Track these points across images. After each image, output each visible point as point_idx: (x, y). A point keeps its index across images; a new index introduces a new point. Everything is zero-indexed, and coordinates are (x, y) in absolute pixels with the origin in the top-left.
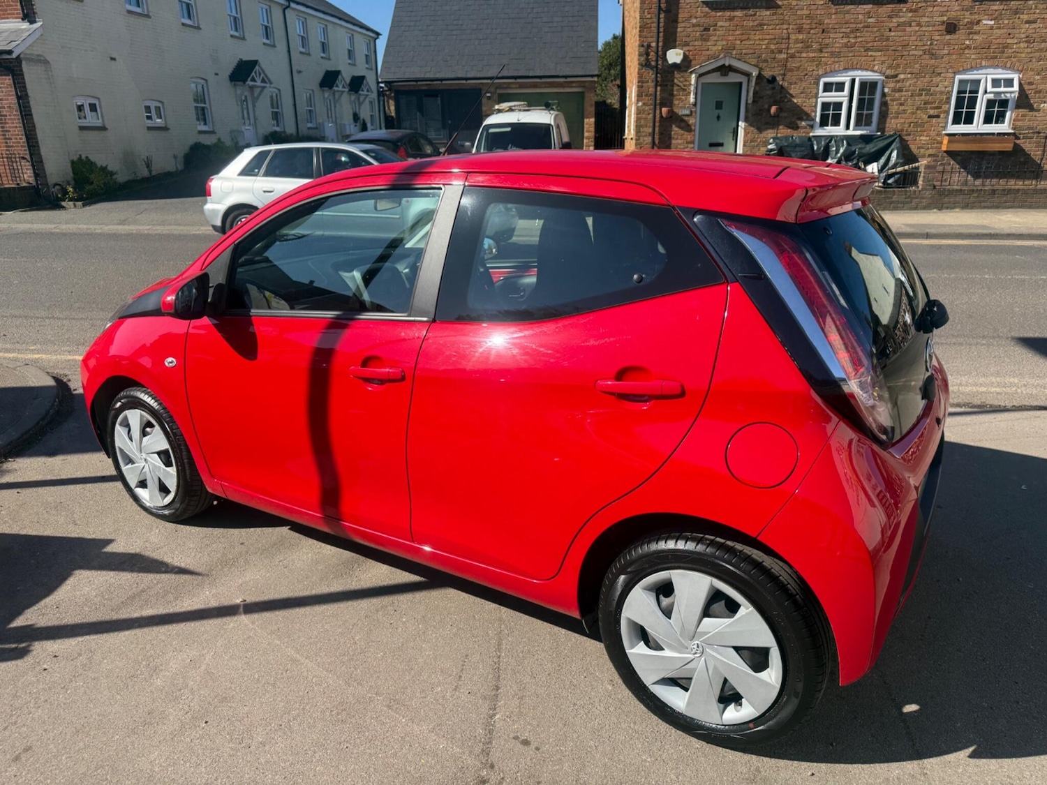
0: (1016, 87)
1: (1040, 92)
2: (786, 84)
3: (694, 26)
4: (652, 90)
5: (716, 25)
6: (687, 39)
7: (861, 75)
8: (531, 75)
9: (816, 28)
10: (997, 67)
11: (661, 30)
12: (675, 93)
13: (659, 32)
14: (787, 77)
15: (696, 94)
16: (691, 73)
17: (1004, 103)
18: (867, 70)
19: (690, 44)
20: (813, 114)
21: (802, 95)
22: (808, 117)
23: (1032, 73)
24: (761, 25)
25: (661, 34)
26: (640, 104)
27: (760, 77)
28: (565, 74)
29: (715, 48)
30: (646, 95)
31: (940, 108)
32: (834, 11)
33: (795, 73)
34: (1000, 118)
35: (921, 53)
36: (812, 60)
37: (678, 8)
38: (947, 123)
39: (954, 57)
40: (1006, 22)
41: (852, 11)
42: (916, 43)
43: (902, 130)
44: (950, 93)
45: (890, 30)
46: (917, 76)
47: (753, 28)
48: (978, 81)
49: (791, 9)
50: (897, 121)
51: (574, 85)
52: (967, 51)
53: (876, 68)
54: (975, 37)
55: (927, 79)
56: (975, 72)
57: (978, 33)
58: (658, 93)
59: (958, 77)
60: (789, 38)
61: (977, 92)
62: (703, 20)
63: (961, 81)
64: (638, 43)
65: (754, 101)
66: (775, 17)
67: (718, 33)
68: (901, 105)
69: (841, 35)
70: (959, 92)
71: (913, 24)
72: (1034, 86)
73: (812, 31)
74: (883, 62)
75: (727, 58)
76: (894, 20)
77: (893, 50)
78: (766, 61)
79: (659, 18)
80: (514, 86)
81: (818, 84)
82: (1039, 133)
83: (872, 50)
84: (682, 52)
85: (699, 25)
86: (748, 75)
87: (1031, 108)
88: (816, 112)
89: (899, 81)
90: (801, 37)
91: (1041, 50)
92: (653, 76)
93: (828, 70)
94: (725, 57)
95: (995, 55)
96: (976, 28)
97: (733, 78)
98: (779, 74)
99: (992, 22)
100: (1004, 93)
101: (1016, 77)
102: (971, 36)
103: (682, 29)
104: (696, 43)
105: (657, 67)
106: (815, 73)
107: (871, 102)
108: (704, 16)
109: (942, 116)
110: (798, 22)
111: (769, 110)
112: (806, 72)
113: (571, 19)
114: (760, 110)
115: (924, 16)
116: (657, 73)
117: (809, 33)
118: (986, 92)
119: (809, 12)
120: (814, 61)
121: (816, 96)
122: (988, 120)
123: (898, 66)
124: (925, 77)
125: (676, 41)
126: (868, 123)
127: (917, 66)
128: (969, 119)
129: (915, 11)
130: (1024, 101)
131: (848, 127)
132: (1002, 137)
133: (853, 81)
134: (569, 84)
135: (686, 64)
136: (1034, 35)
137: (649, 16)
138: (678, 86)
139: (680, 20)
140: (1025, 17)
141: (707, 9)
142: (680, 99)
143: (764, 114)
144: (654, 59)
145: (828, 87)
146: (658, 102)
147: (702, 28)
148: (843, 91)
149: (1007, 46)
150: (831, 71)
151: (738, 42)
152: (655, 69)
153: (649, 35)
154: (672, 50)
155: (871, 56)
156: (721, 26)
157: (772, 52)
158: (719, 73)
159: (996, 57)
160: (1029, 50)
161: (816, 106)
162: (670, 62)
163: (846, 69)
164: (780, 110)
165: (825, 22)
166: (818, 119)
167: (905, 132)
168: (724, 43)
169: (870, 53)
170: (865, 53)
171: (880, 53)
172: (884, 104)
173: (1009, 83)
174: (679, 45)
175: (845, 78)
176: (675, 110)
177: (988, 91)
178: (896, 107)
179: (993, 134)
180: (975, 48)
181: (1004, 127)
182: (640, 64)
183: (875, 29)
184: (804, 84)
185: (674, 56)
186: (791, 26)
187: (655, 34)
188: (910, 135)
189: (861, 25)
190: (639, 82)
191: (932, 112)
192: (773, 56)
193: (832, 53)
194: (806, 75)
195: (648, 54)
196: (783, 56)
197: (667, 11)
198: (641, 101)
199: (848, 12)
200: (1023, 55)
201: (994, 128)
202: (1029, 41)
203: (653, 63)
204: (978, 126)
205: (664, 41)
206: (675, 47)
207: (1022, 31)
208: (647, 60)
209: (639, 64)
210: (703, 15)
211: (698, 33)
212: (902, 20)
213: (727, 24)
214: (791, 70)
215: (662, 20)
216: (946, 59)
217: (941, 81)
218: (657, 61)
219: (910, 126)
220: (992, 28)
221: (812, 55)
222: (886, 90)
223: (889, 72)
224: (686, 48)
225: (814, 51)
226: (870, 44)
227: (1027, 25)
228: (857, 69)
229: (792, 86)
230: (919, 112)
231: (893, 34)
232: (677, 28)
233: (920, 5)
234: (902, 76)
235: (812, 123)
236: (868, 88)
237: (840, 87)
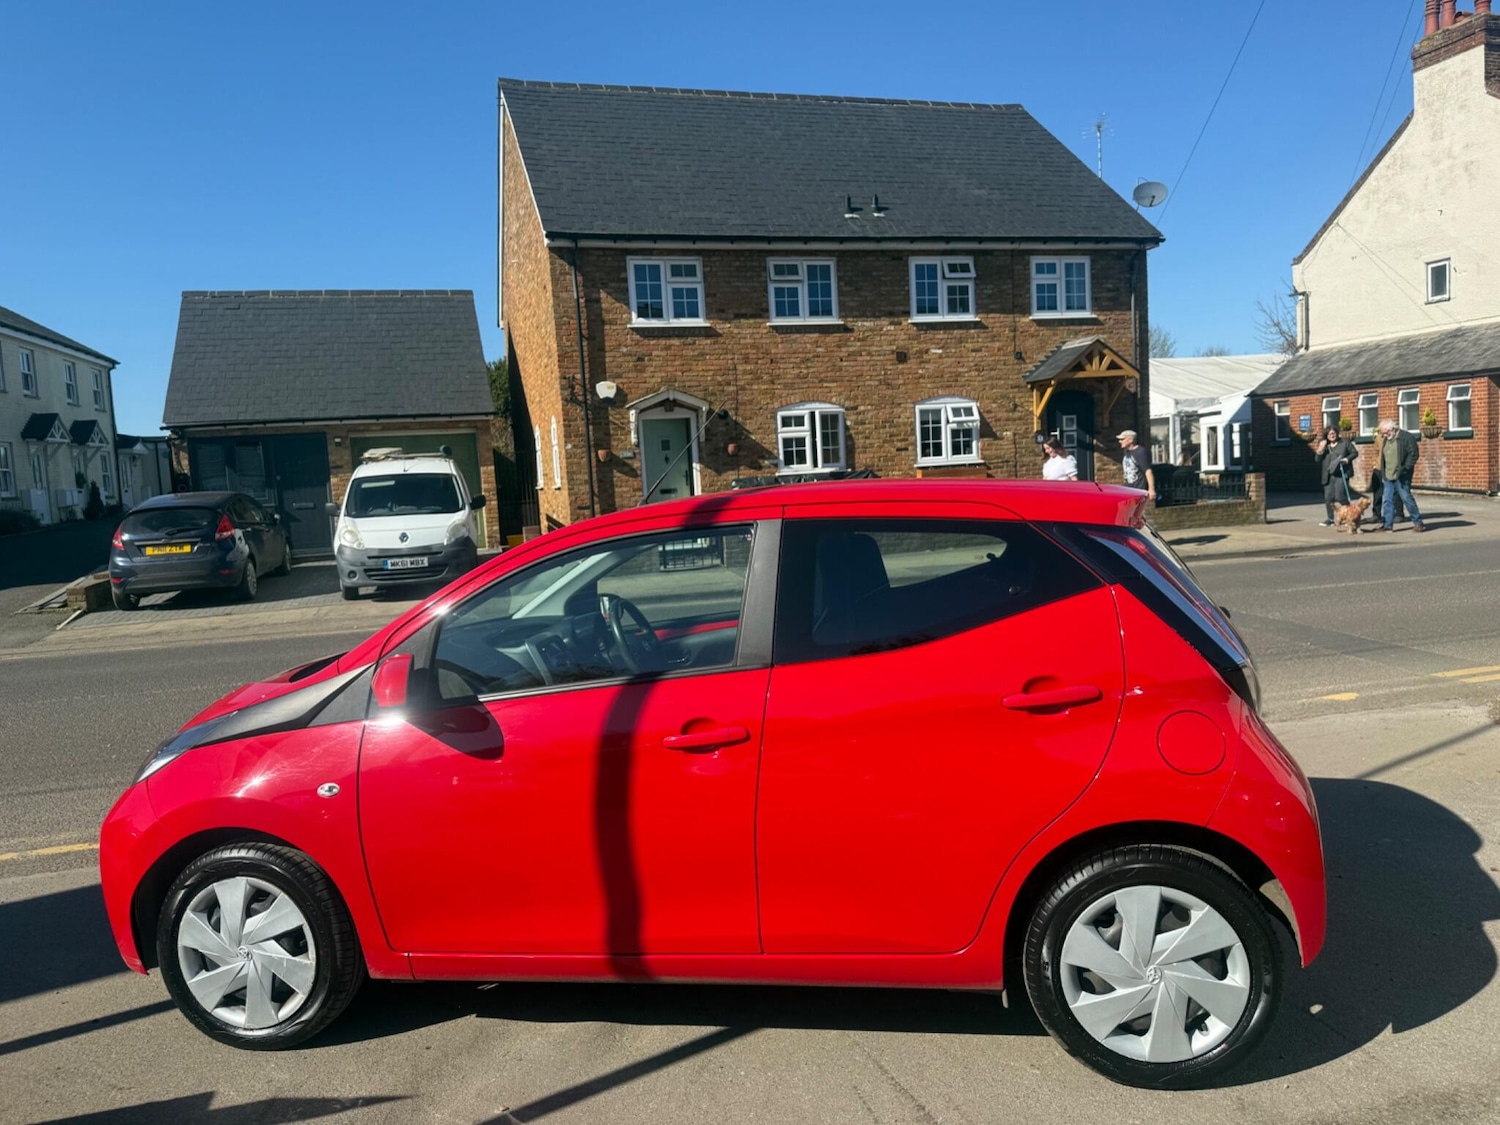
0: (976, 416)
1: (999, 420)
2: (740, 419)
3: (624, 355)
4: (582, 429)
5: (651, 355)
6: (619, 370)
7: (819, 408)
8: (399, 414)
9: (763, 358)
10: (953, 395)
11: (586, 359)
12: (612, 432)
13: (583, 362)
14: (741, 412)
15: (638, 433)
16: (629, 408)
17: (968, 433)
18: (825, 402)
19: (624, 375)
20: (776, 451)
21: (760, 431)
22: (772, 456)
23: (988, 401)
24: (703, 354)
25: (587, 365)
26: (569, 446)
27: (710, 412)
28: (448, 412)
29: (654, 380)
30: (576, 436)
31: (907, 440)
32: (779, 340)
33: (749, 407)
34: (968, 448)
35: (877, 383)
36: (765, 392)
37: (603, 336)
38: (916, 456)
39: (910, 386)
40: (953, 350)
41: (799, 340)
42: (869, 373)
43: (873, 466)
44: (913, 424)
45: (842, 360)
46: (878, 407)
47: (695, 358)
48: (938, 412)
49: (733, 338)
50: (865, 456)
51: (462, 425)
52: (921, 381)
53: (834, 399)
54: (927, 366)
55: (888, 411)
56: (934, 402)
57: (928, 362)
58: (591, 433)
59: (918, 408)
60: (735, 369)
61: (939, 422)
62: (635, 349)
63: (922, 412)
64: (558, 374)
65: (706, 440)
66: (716, 346)
67: (654, 363)
68: (867, 438)
69: (792, 365)
70: (922, 423)
71: (863, 353)
72: (993, 415)
73: (760, 362)
74: (840, 394)
75: (671, 392)
76: (844, 349)
77: (848, 381)
78: (714, 394)
79: (582, 347)
80: (375, 428)
81: (775, 419)
82: (1008, 461)
83: (826, 382)
84: (614, 385)
85: (630, 355)
86: (696, 410)
87: (994, 436)
88: (778, 449)
89: (859, 414)
90: (748, 367)
91: (991, 378)
92: (582, 413)
93: (784, 403)
94: (668, 390)
95: (951, 384)
96: (925, 357)
97: (679, 414)
98: (730, 409)
99: (940, 351)
100: (966, 422)
101: (974, 406)
102: (923, 365)
103: (611, 359)
104: (630, 375)
105: (585, 402)
106: (770, 406)
107: (835, 436)
108: (636, 345)
109: (910, 448)
110: (743, 351)
111: (726, 449)
112: (759, 406)
113: (444, 345)
114: (716, 449)
115: (872, 345)
116: (587, 410)
117: (757, 363)
118: (948, 422)
119: (752, 341)
120: (766, 393)
121: (775, 431)
122: (956, 450)
123: (856, 397)
124: (885, 408)
125: (605, 373)
126: (836, 459)
127: (876, 397)
128: (938, 452)
129: (863, 340)
130: (986, 431)
131: (815, 465)
132: (973, 468)
133: (812, 415)
134: (455, 425)
135: (620, 400)
136: (982, 364)
137: (568, 344)
138: (615, 424)
139: (607, 349)
140: (970, 346)
141: (638, 336)
142: (619, 439)
143: (721, 454)
144: (581, 393)
145: (786, 422)
146: (592, 443)
147: (635, 358)
148: (803, 425)
149: (959, 375)
150: (787, 405)
151: (680, 373)
152: (584, 405)
153: (571, 366)
154: (602, 383)
155: (826, 387)
156: (658, 356)
157: (720, 384)
158: (663, 408)
159: (951, 386)
160: (981, 378)
161: (777, 443)
162: (601, 397)
163: (803, 402)
164: (739, 448)
165: (773, 351)
166: (781, 457)
167: (876, 468)
168: (663, 374)
169: (825, 385)
170: (820, 385)
171: (835, 384)
172: (849, 438)
173: (969, 412)
174: (610, 377)
175: (803, 411)
176: (615, 453)
177: (951, 420)
178: (862, 441)
179: (964, 465)
180: (929, 378)
181: (973, 458)
182: (565, 400)
183: (826, 359)
184: (760, 419)
185: (605, 390)
186: (736, 357)
187: (579, 364)
188: (881, 470)
189: (811, 355)
190: (564, 420)
191: (899, 445)
192: (721, 388)
193: (786, 386)
194: (761, 408)
195: (573, 388)
196: (731, 388)
197: (590, 338)
198: (570, 442)
199: (795, 341)
200: (976, 383)
201: (963, 459)
202: (978, 369)
203: (580, 398)
204: (947, 458)
205: (590, 372)
206: (605, 380)
207: (970, 359)
208: (572, 394)
209: (562, 399)
210: (633, 343)
211: (631, 364)
212: (851, 349)
213: (663, 353)
214: (744, 404)
215: (585, 349)
216: (902, 389)
217: (902, 412)
218: (585, 395)
219: (880, 461)
220: (940, 356)
221: (763, 387)
222: (849, 423)
223: (847, 404)
224: (620, 380)
225: (765, 383)
226: (823, 375)
227: (974, 354)
228: (814, 401)
229: (748, 422)
230: (886, 445)
231: (845, 364)
232: (604, 357)
233: (867, 334)
234: (862, 408)
235: (775, 461)
236: (829, 420)
237: (799, 421)
